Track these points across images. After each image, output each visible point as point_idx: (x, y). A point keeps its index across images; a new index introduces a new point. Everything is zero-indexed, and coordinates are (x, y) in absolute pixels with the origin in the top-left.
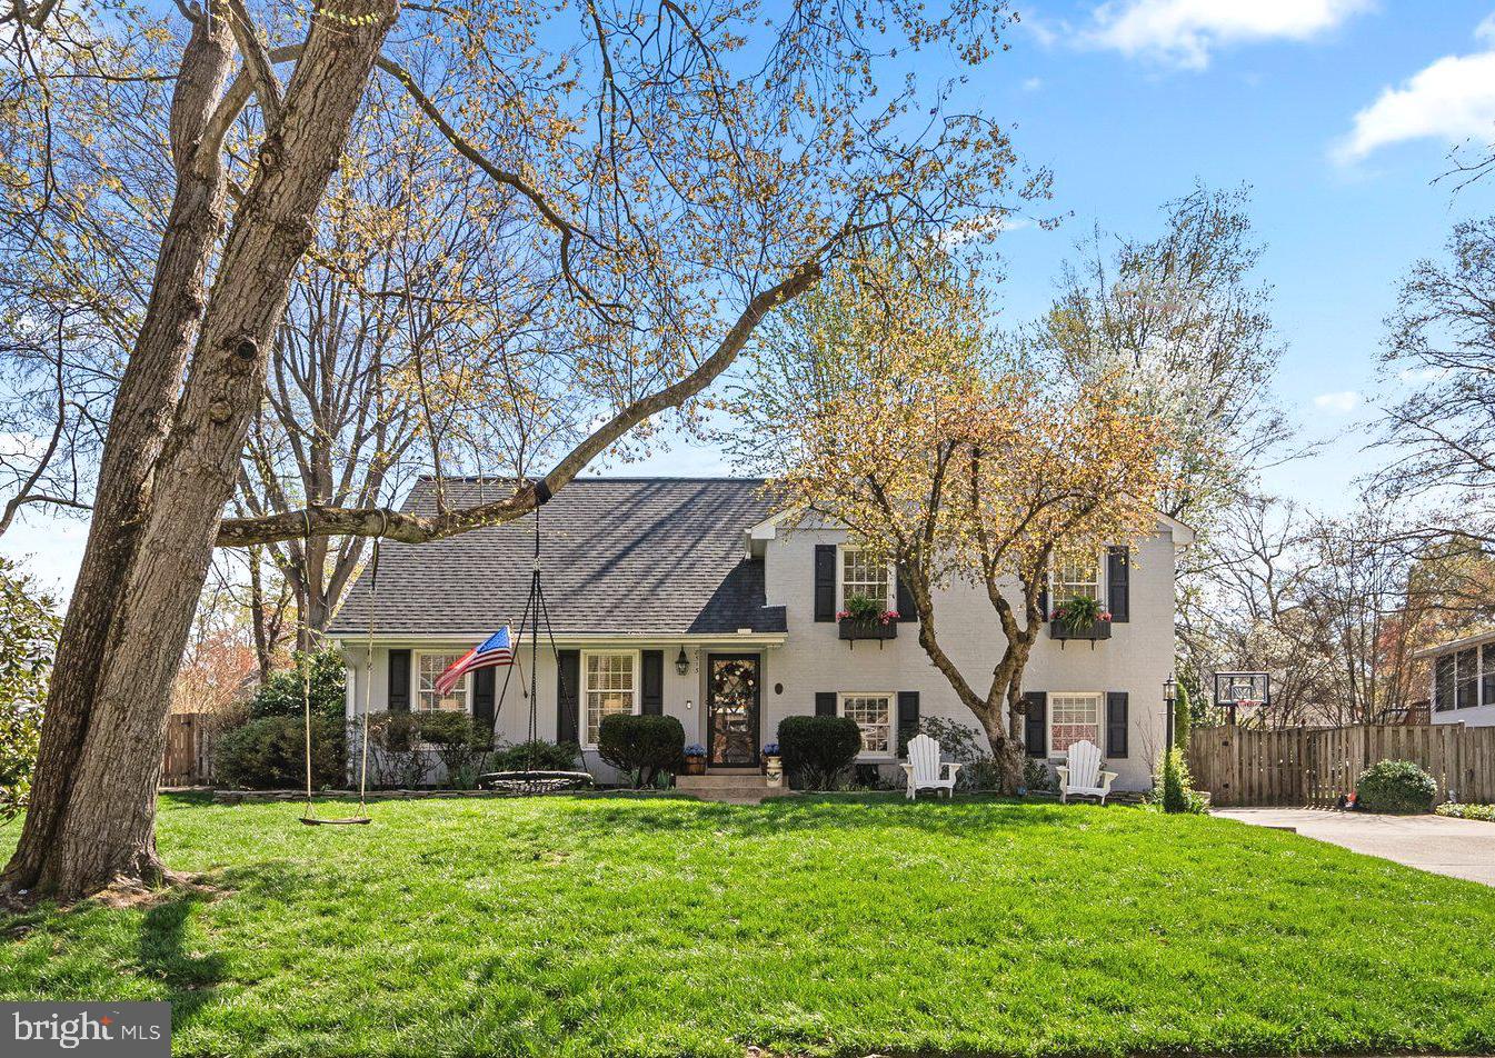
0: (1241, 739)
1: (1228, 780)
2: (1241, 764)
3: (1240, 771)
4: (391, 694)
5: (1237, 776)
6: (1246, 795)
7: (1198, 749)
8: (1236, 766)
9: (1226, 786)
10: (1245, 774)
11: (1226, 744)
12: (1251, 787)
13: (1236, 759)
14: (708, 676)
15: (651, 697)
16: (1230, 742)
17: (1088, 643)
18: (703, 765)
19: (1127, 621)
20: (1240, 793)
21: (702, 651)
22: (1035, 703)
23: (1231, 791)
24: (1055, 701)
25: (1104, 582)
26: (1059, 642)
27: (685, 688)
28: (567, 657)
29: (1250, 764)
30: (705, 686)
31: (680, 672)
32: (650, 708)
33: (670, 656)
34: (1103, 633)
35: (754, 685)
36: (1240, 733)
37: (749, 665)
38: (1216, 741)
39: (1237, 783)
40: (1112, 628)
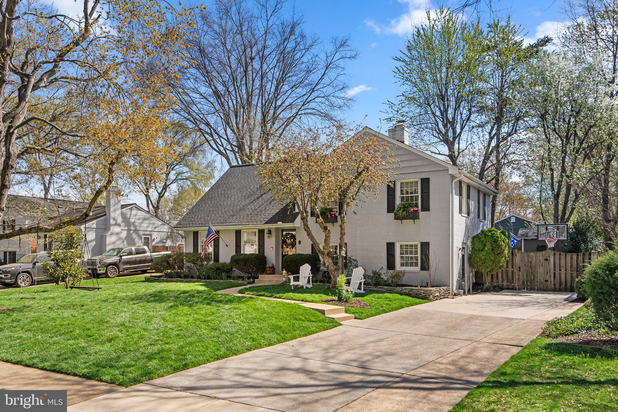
0: (554, 257)
1: (548, 278)
2: (555, 270)
3: (554, 274)
4: (194, 246)
5: (552, 276)
6: (558, 287)
7: (531, 262)
8: (552, 271)
9: (547, 281)
10: (557, 275)
11: (546, 260)
12: (560, 282)
13: (552, 267)
14: (281, 238)
15: (261, 245)
16: (548, 259)
17: (412, 221)
18: (273, 271)
19: (429, 210)
20: (554, 285)
21: (277, 229)
22: (390, 247)
23: (549, 283)
24: (401, 246)
25: (419, 194)
26: (400, 221)
27: (270, 243)
28: (238, 233)
29: (560, 270)
30: (281, 242)
31: (269, 237)
32: (261, 250)
33: (266, 232)
34: (415, 216)
35: (294, 241)
36: (554, 254)
37: (294, 233)
38: (541, 258)
39: (553, 280)
40: (422, 214)
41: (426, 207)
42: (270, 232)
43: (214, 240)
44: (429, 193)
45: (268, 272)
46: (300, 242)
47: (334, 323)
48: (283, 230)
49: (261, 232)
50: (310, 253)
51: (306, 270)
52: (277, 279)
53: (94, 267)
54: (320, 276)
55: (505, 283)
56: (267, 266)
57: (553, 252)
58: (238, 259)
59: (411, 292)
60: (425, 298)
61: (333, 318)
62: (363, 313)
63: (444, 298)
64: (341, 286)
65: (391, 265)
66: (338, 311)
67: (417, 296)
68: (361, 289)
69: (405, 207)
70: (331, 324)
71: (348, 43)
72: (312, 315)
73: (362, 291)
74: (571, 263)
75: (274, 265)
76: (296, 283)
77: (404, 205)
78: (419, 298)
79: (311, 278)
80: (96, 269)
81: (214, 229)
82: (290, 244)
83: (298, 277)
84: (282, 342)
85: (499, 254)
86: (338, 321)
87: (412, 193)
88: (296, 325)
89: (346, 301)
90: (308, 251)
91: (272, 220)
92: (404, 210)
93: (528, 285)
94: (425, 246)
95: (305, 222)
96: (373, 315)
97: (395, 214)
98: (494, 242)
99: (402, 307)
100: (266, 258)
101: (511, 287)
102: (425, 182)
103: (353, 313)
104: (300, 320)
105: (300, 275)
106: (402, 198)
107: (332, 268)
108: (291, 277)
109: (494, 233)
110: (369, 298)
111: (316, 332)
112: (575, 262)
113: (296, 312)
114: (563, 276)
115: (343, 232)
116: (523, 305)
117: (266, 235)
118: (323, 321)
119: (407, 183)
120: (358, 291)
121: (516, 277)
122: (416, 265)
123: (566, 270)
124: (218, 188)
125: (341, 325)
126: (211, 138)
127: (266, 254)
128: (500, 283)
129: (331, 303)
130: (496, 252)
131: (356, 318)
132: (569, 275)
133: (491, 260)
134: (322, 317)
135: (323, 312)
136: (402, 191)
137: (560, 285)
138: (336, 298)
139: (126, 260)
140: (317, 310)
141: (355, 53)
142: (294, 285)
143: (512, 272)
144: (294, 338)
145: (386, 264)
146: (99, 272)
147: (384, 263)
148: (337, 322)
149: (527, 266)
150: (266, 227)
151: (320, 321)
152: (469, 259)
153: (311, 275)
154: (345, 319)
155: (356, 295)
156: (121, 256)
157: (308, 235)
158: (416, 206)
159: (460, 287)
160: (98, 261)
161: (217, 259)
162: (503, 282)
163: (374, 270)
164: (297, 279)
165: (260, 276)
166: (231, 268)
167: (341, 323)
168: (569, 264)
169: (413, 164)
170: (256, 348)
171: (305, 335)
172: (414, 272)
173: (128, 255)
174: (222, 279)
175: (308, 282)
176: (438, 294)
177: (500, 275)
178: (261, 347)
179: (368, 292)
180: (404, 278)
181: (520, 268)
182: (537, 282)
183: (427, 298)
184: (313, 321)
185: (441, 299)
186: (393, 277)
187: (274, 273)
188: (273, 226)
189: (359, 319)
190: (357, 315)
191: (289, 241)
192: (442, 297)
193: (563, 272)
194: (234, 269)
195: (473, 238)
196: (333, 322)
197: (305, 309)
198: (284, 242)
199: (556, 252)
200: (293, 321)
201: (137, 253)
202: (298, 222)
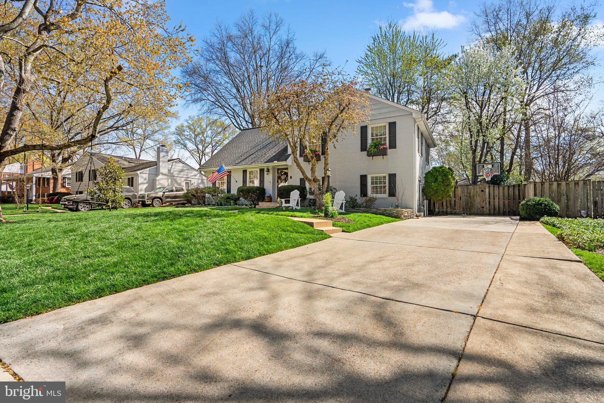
0: (489, 189)
1: (484, 205)
2: (489, 199)
3: (489, 202)
5: (488, 204)
6: (492, 211)
7: (470, 193)
8: (487, 200)
9: (483, 207)
10: (492, 203)
11: (482, 191)
12: (494, 208)
13: (488, 197)
14: (277, 175)
15: (262, 181)
16: (484, 190)
17: (381, 157)
18: (270, 200)
19: (396, 148)
20: (489, 210)
21: (274, 168)
22: (363, 178)
23: (485, 209)
24: (372, 177)
25: (387, 136)
26: (371, 157)
27: (269, 178)
28: (245, 172)
29: (494, 199)
30: (276, 178)
31: (267, 174)
32: (262, 184)
33: (265, 170)
34: (383, 153)
35: (286, 177)
36: (489, 187)
37: (286, 171)
38: (478, 190)
39: (488, 206)
40: (389, 151)
41: (393, 145)
42: (268, 170)
43: (227, 175)
44: (395, 134)
45: (266, 200)
46: (291, 177)
47: (323, 236)
48: (278, 169)
49: (262, 171)
50: (299, 185)
51: (295, 195)
52: (273, 205)
53: (144, 200)
54: (306, 203)
55: (449, 210)
56: (266, 196)
57: (488, 185)
58: (243, 190)
59: (384, 213)
60: (398, 217)
61: (323, 231)
62: (349, 227)
63: (411, 218)
64: (327, 203)
65: (364, 192)
66: (326, 225)
67: (389, 215)
68: (342, 209)
69: (376, 145)
70: (321, 236)
71: (325, 56)
72: (301, 227)
73: (343, 211)
74: (503, 193)
75: (271, 195)
76: (287, 205)
77: (375, 143)
78: (392, 217)
79: (299, 201)
80: (145, 201)
81: (226, 168)
82: (283, 180)
83: (289, 200)
84: (264, 255)
85: (448, 185)
86: (328, 234)
87: (381, 135)
88: (283, 236)
89: (332, 217)
90: (298, 183)
91: (271, 160)
92: (375, 147)
93: (467, 211)
94: (392, 177)
95: (295, 155)
96: (359, 229)
97: (368, 152)
98: (444, 176)
99: (382, 223)
100: (265, 190)
101: (453, 212)
102: (392, 126)
103: (340, 227)
104: (288, 231)
105: (290, 199)
106: (373, 139)
107: (318, 192)
108: (283, 200)
109: (444, 169)
110: (352, 216)
111: (305, 244)
112: (506, 193)
113: (284, 224)
114: (497, 204)
115: (326, 162)
116: (487, 223)
117: (265, 173)
118: (312, 233)
119: (377, 127)
120: (341, 211)
121: (458, 205)
122: (385, 192)
123: (499, 199)
124: (232, 143)
125: (331, 237)
126: (235, 121)
127: (265, 188)
128: (445, 210)
129: (318, 218)
130: (446, 184)
131: (343, 231)
132: (501, 202)
133: (442, 190)
134: (311, 229)
135: (311, 225)
136: (372, 134)
137: (494, 211)
138: (323, 215)
139: (167, 195)
140: (305, 222)
141: (329, 62)
142: (285, 207)
143: (455, 201)
144: (280, 249)
145: (360, 193)
146: (147, 203)
147: (358, 192)
148: (326, 234)
149: (467, 196)
150: (265, 166)
151: (308, 233)
152: (423, 191)
153: (300, 199)
154: (333, 231)
155: (340, 214)
156: (164, 192)
157: (297, 166)
158: (385, 144)
159: (419, 211)
160: (146, 195)
161: (229, 191)
162: (447, 209)
163: (351, 196)
164: (288, 202)
165: (260, 203)
166: (239, 198)
167: (331, 235)
168: (501, 194)
169: (382, 111)
170: (228, 262)
171: (293, 247)
172: (383, 198)
173: (169, 192)
174: (230, 205)
175: (297, 205)
176: (407, 214)
177: (445, 204)
178: (236, 261)
179: (348, 212)
180: (376, 202)
181: (460, 198)
182: (475, 208)
183: (399, 218)
184: (302, 233)
185: (409, 218)
186: (367, 201)
187: (271, 201)
188: (270, 165)
189: (347, 232)
190: (344, 228)
191: (283, 177)
192: (409, 217)
193: (497, 200)
194: (241, 199)
195: (426, 174)
196: (322, 234)
197: (294, 222)
198: (279, 178)
199: (491, 185)
200: (280, 232)
201: (176, 191)
202: (290, 161)
